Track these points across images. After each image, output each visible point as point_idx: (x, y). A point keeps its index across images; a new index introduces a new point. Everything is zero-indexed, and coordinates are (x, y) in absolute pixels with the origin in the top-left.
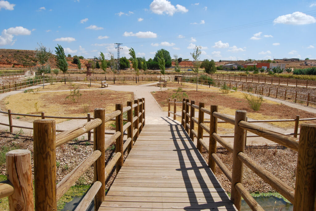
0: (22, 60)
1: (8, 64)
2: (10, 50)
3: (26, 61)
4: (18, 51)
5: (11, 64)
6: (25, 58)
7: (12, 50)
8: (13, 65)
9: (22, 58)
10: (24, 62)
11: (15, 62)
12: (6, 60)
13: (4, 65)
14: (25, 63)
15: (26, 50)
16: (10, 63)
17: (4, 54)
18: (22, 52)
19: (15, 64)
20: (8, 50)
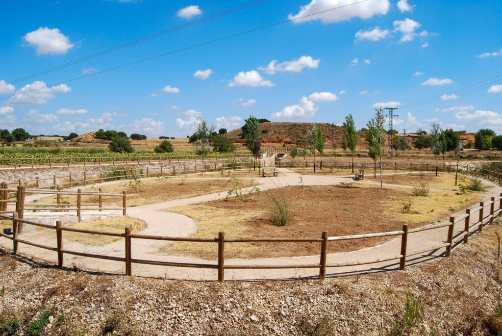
0: (297, 136)
1: (278, 142)
2: (285, 123)
3: (302, 138)
4: (295, 125)
5: (282, 143)
6: (302, 134)
7: (288, 123)
8: (283, 143)
9: (297, 134)
10: (300, 139)
11: (288, 139)
12: (277, 137)
13: (274, 143)
14: (299, 141)
15: (306, 123)
16: (280, 141)
17: (276, 130)
18: (300, 125)
19: (286, 143)
20: (282, 123)
